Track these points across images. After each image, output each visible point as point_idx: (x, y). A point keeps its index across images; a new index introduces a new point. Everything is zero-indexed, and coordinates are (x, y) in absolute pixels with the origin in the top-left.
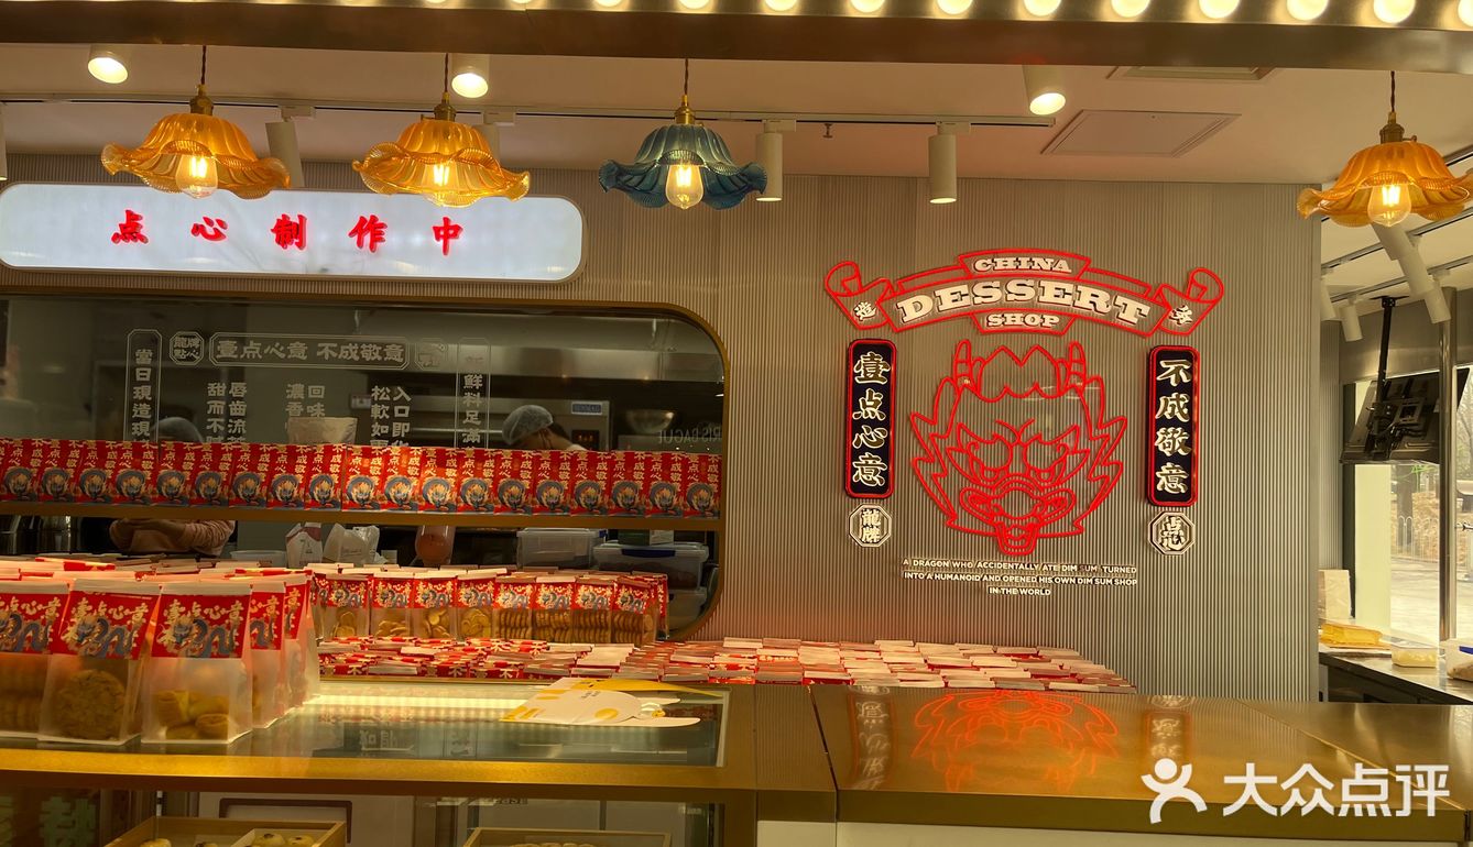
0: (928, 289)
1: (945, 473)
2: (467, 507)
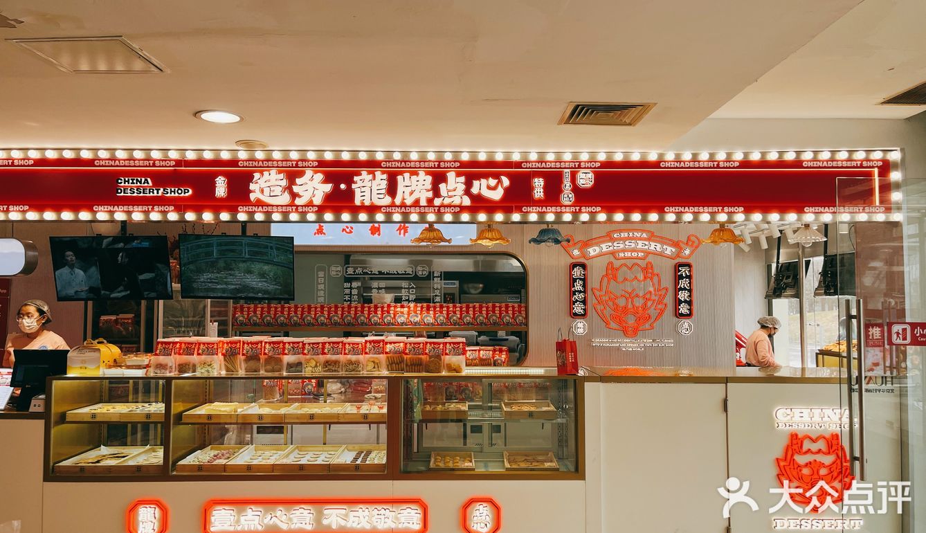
1: (605, 309)
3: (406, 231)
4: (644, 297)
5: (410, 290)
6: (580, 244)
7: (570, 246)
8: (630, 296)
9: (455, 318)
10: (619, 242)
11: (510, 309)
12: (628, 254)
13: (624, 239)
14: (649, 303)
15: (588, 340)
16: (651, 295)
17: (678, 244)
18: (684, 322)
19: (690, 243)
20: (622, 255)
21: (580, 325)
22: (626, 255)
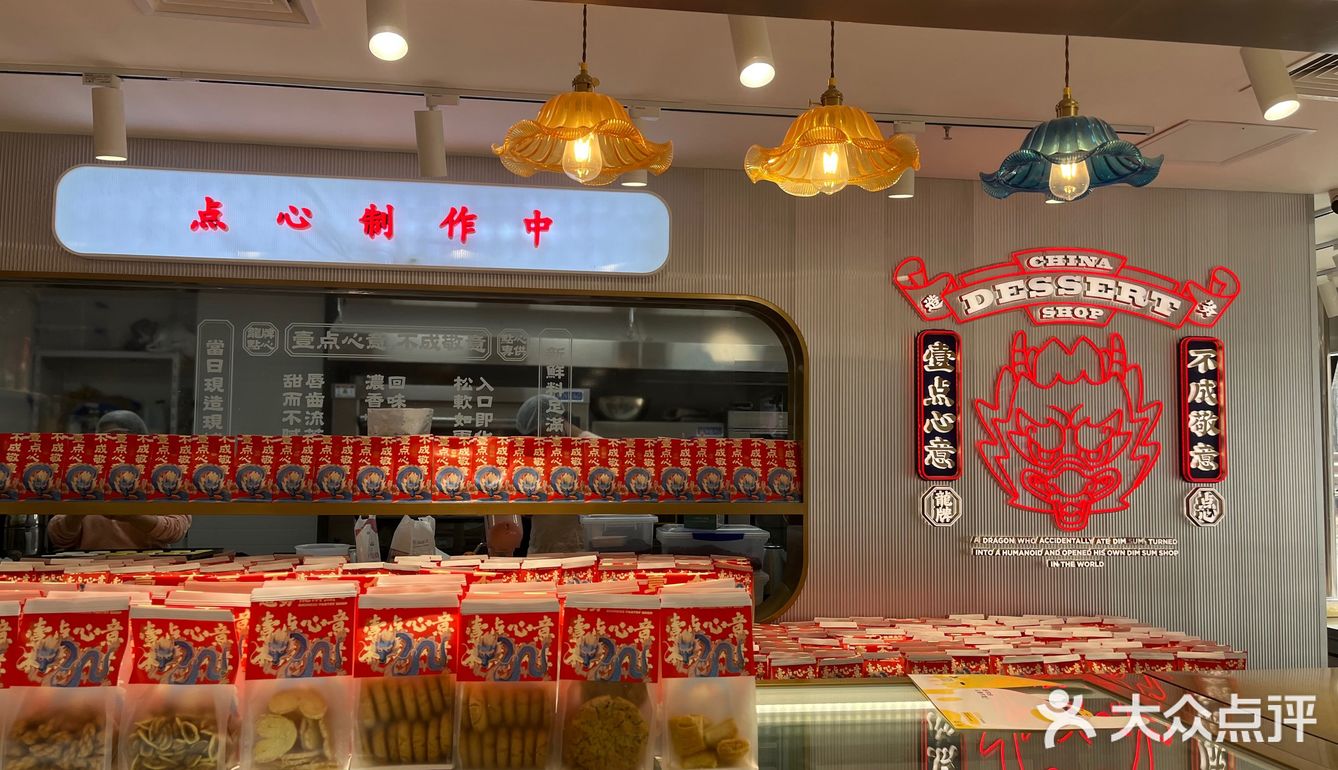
0: (989, 282)
1: (1007, 456)
2: (557, 496)
3: (468, 228)
4: (1102, 426)
5: (479, 399)
6: (942, 283)
7: (916, 287)
8: (1067, 423)
10: (1043, 279)
11: (756, 453)
12: (1065, 312)
13: (1055, 273)
14: (1117, 442)
15: (960, 538)
16: (1120, 421)
17: (1187, 289)
18: (1203, 492)
19: (1216, 287)
20: (1049, 313)
21: (943, 499)
22: (1060, 315)
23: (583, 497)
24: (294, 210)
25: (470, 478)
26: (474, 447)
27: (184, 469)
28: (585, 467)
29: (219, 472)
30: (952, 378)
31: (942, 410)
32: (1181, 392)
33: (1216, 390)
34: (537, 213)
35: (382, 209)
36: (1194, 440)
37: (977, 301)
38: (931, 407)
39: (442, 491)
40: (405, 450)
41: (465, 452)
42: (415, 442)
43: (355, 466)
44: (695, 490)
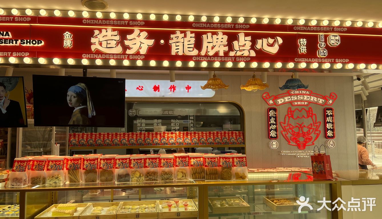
0: (283, 97)
1: (288, 134)
2: (193, 144)
3: (174, 89)
4: (308, 127)
5: (176, 124)
6: (273, 97)
7: (267, 98)
8: (301, 126)
9: (203, 140)
10: (294, 96)
11: (234, 134)
12: (299, 103)
13: (297, 95)
14: (311, 130)
15: (278, 152)
16: (312, 126)
17: (325, 98)
18: (330, 141)
19: (332, 97)
20: (296, 103)
21: (274, 143)
22: (298, 104)
23: (199, 144)
24: (140, 87)
25: (175, 140)
26: (176, 134)
27: (119, 140)
28: (199, 138)
29: (126, 140)
30: (276, 118)
31: (274, 124)
32: (325, 119)
33: (332, 119)
34: (188, 86)
35: (157, 86)
36: (328, 130)
37: (280, 101)
38: (271, 124)
39: (170, 143)
40: (162, 135)
41: (174, 135)
42: (164, 133)
43: (152, 138)
44: (222, 142)
